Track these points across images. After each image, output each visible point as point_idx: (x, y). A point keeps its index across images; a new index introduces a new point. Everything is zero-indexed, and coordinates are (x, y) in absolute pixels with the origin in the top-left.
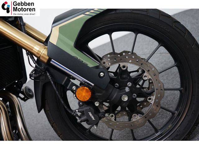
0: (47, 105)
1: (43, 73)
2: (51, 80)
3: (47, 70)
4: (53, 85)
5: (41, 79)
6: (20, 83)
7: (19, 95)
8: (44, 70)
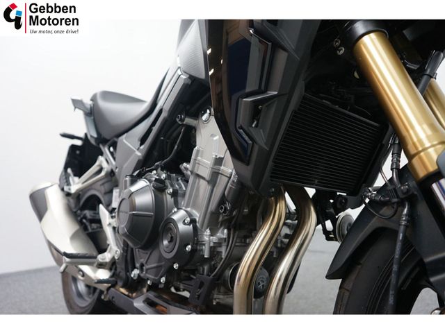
0: (353, 277)
1: (395, 200)
2: (402, 228)
3: (410, 199)
4: (399, 245)
5: (381, 212)
6: (343, 201)
7: (326, 222)
8: (402, 196)
